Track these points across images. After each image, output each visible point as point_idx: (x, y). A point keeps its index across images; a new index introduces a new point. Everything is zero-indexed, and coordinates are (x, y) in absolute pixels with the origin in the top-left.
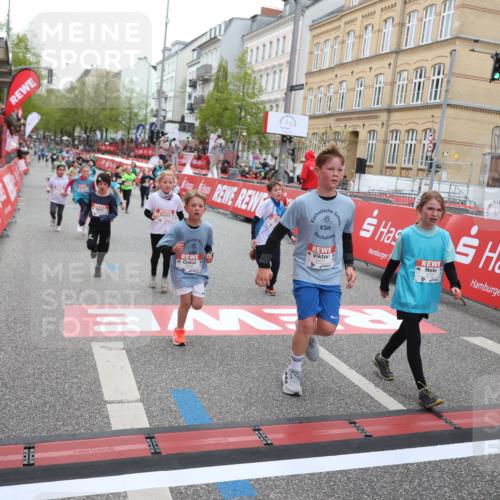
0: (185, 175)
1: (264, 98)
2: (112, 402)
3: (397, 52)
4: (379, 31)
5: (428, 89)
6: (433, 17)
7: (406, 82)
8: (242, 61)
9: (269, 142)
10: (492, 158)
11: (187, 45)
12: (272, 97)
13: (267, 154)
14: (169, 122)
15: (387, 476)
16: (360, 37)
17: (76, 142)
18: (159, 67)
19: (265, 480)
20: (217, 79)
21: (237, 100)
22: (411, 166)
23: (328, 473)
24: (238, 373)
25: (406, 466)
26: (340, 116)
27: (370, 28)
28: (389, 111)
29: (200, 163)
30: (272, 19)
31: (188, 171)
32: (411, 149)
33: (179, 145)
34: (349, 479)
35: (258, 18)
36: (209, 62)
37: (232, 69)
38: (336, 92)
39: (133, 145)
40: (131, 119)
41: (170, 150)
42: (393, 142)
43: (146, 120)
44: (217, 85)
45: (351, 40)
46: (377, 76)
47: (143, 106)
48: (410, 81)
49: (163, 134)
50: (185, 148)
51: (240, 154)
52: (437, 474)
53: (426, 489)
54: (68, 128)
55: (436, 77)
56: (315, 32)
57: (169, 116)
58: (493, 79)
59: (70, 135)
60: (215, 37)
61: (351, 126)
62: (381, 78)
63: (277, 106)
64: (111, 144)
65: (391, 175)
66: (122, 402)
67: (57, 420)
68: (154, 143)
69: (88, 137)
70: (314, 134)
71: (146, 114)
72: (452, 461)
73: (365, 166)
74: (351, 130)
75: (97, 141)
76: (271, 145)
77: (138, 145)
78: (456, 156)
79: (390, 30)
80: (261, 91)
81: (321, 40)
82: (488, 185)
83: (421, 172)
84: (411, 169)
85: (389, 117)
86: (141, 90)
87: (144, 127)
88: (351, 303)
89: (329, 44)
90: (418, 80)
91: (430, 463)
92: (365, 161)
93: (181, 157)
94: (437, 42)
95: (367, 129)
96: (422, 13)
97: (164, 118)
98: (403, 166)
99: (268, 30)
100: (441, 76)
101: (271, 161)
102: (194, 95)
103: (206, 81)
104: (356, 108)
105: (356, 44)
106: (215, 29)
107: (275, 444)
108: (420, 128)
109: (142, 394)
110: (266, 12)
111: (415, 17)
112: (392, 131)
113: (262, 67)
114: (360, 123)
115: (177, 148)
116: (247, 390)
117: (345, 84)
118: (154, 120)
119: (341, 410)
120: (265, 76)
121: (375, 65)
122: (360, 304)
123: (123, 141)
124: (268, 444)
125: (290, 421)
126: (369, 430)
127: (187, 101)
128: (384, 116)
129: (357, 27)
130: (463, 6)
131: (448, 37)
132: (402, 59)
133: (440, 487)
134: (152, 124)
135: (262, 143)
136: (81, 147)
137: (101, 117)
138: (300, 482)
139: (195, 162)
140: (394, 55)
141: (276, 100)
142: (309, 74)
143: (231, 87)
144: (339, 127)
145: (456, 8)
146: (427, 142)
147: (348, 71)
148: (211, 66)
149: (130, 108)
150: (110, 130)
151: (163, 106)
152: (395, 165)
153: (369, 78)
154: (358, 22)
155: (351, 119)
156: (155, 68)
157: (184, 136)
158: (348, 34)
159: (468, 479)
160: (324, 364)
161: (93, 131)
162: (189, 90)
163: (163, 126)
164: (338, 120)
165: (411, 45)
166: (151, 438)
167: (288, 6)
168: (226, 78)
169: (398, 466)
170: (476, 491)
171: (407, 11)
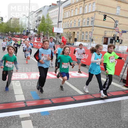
0: (35, 42)
1: (53, 24)
2: (16, 95)
3: (83, 14)
4: (79, 9)
5: (90, 22)
6: (91, 6)
7: (85, 21)
8: (48, 16)
9: (54, 35)
10: (104, 38)
11: (35, 12)
12: (55, 24)
13: (54, 37)
14: (31, 30)
15: (79, 109)
16: (75, 10)
17: (9, 35)
18: (28, 17)
19: (51, 111)
20: (42, 20)
21: (47, 25)
22: (87, 40)
23: (66, 109)
24: (46, 87)
25: (84, 106)
26: (71, 29)
27: (77, 8)
28: (82, 27)
29: (39, 39)
30: (55, 6)
31: (36, 41)
32: (87, 36)
33: (33, 35)
34: (71, 110)
35: (51, 6)
36: (40, 16)
37: (46, 18)
38: (69, 23)
39: (23, 35)
40: (22, 29)
41: (31, 37)
42: (83, 34)
43: (26, 29)
44: (42, 21)
45: (73, 11)
46: (79, 19)
47: (25, 26)
48: (86, 21)
49: (30, 33)
50: (35, 36)
51: (48, 37)
52: (90, 108)
53: (88, 111)
54: (7, 32)
55: (92, 20)
56: (64, 9)
57: (31, 29)
58: (104, 20)
59: (8, 33)
60: (41, 10)
61: (73, 31)
62: (80, 20)
63: (56, 26)
64: (17, 35)
65: (82, 42)
66: (19, 95)
67: (3, 99)
68: (28, 35)
69: (12, 34)
70: (65, 33)
71: (25, 28)
72: (94, 105)
73: (77, 40)
74: (73, 32)
75: (14, 35)
76: (55, 35)
77: (24, 36)
78: (97, 38)
79: (81, 9)
80: (52, 23)
81: (66, 11)
82: (103, 44)
83: (89, 41)
84: (87, 41)
85: (82, 29)
86: (24, 23)
87: (25, 31)
88: (73, 71)
89: (68, 12)
90: (88, 20)
91: (89, 105)
92: (77, 39)
93: (34, 38)
94: (92, 12)
95: (77, 31)
96: (88, 5)
97: (30, 29)
98: (85, 40)
99: (54, 9)
100: (93, 20)
101: (55, 39)
102: (37, 24)
103: (40, 20)
104: (74, 27)
105: (74, 12)
106: (41, 8)
107: (54, 103)
108: (89, 31)
109: (23, 93)
110: (53, 4)
111: (87, 6)
112: (82, 32)
113: (53, 17)
114: (75, 30)
115: (33, 36)
116: (48, 91)
117: (71, 21)
118: (27, 29)
119: (70, 95)
120: (53, 19)
121: (78, 17)
122: (75, 71)
123: (20, 35)
124: (52, 103)
125: (58, 98)
126: (75, 99)
127: (35, 25)
128: (80, 29)
129: (74, 8)
130: (97, 4)
131: (94, 11)
132: (84, 16)
133: (91, 111)
134: (27, 30)
135: (53, 35)
136: (10, 36)
137: (15, 29)
138: (60, 111)
139: (37, 39)
140: (82, 15)
141: (56, 25)
142: (63, 19)
143: (45, 22)
144: (70, 31)
145: (96, 4)
146: (90, 34)
147: (72, 18)
148: (40, 17)
149: (22, 26)
150: (17, 32)
151: (30, 26)
152: (83, 40)
153: (77, 20)
154: (74, 7)
155: (73, 29)
156: (27, 17)
157: (35, 33)
158: (72, 10)
159: (97, 109)
160: (66, 85)
161: (13, 32)
162: (36, 22)
163: (30, 31)
164: (70, 29)
165: (86, 13)
166: (25, 102)
167: (58, 3)
168: (44, 20)
169: (82, 107)
170: (99, 111)
171: (85, 5)
